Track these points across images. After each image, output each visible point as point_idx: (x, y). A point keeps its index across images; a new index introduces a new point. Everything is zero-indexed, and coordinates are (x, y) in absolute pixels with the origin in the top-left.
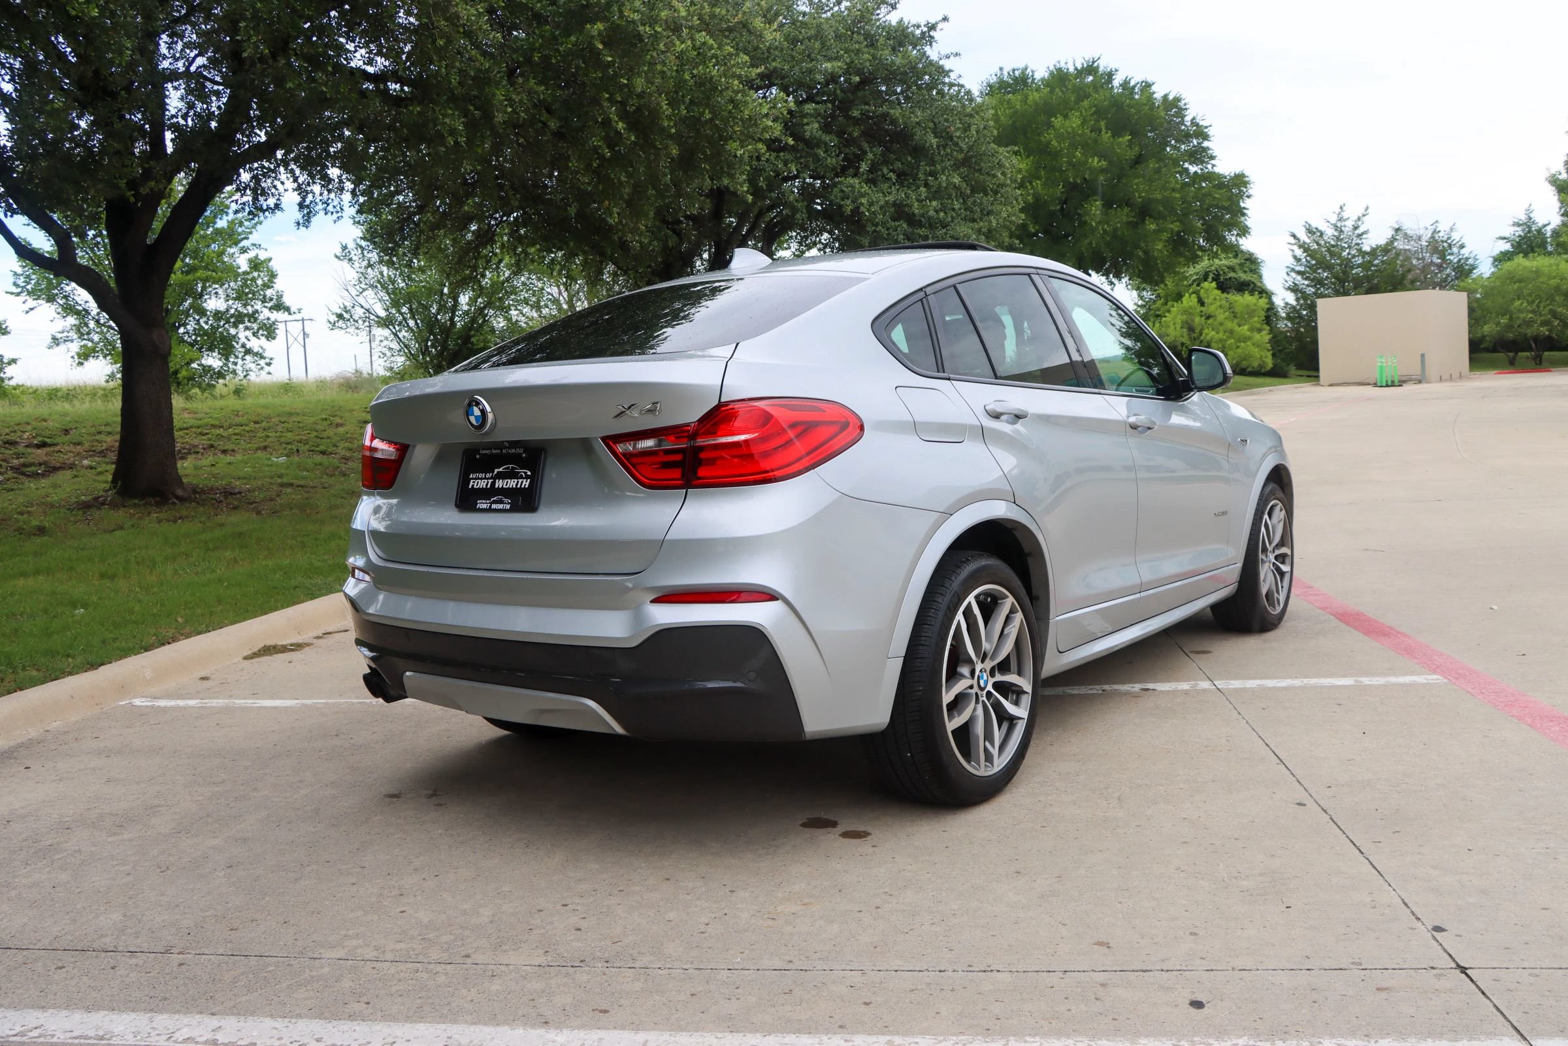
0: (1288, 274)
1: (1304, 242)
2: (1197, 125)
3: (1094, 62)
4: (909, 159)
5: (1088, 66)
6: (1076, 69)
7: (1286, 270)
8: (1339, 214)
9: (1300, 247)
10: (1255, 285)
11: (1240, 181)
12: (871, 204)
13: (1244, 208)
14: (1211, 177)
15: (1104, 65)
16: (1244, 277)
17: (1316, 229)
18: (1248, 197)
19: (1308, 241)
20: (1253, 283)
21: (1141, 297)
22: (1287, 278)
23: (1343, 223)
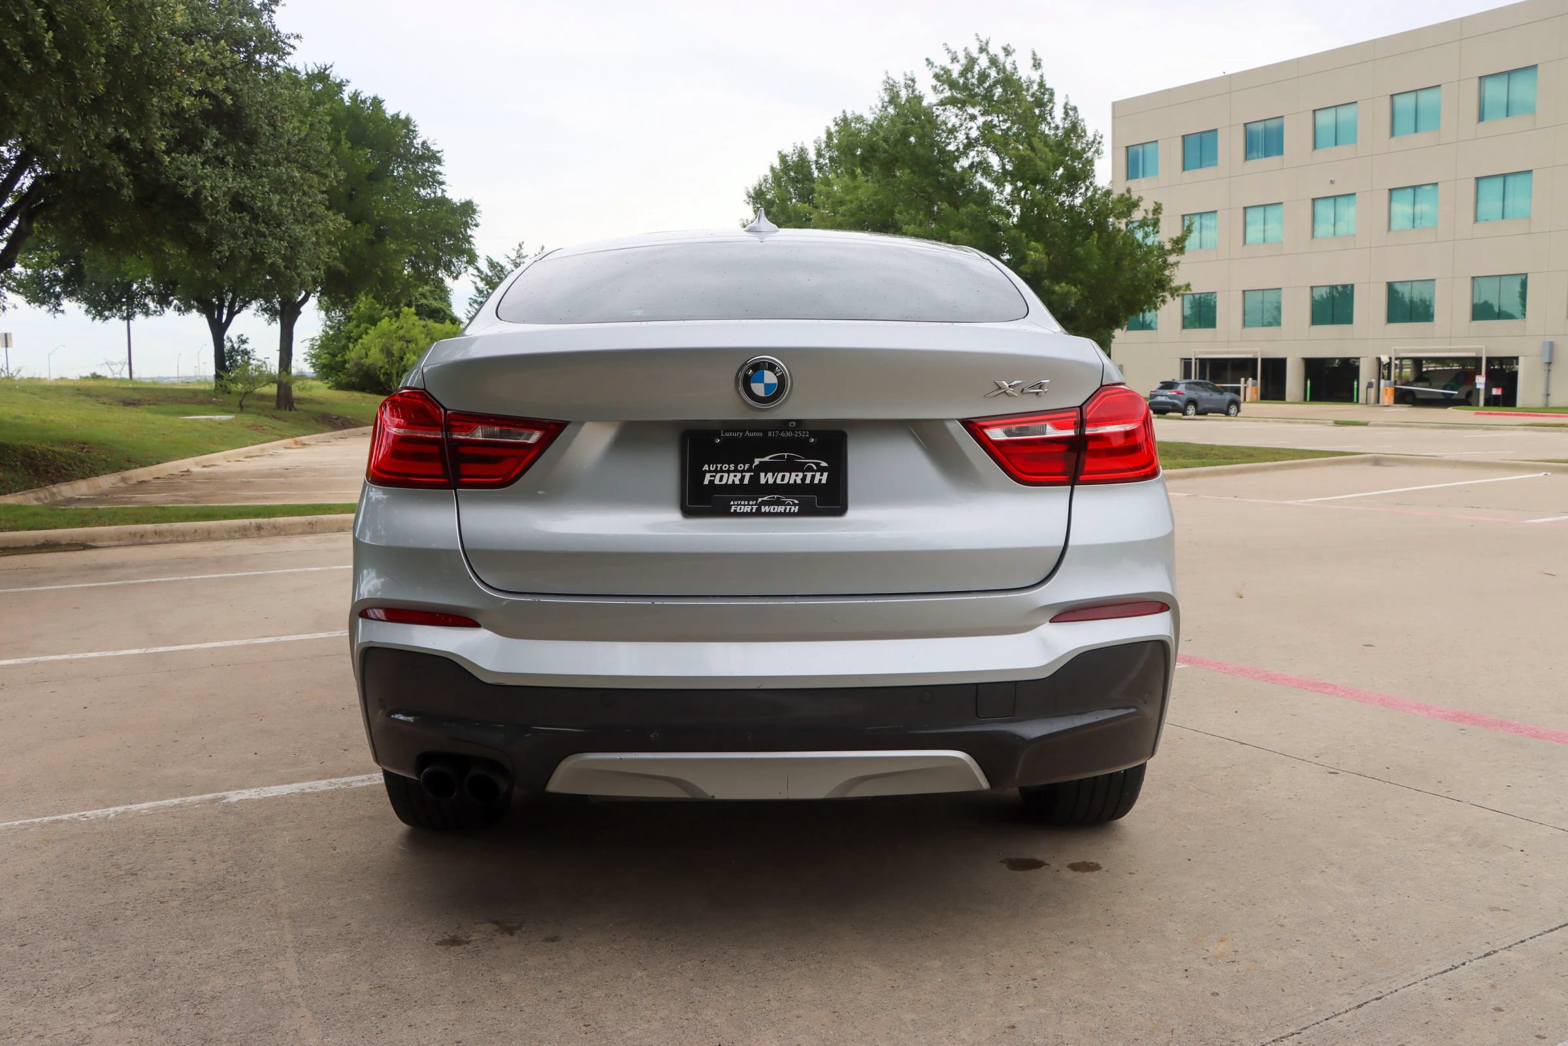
0: (470, 305)
1: (487, 275)
2: (428, 149)
3: (326, 69)
4: (240, 144)
5: (319, 72)
6: (307, 74)
7: (468, 301)
8: (518, 251)
9: (482, 279)
10: (445, 313)
11: (468, 208)
12: (213, 188)
13: (471, 236)
14: (443, 202)
15: (336, 75)
16: (436, 304)
17: (498, 263)
18: (476, 225)
19: (490, 274)
20: (443, 311)
21: (330, 319)
22: (470, 309)
23: (522, 260)
